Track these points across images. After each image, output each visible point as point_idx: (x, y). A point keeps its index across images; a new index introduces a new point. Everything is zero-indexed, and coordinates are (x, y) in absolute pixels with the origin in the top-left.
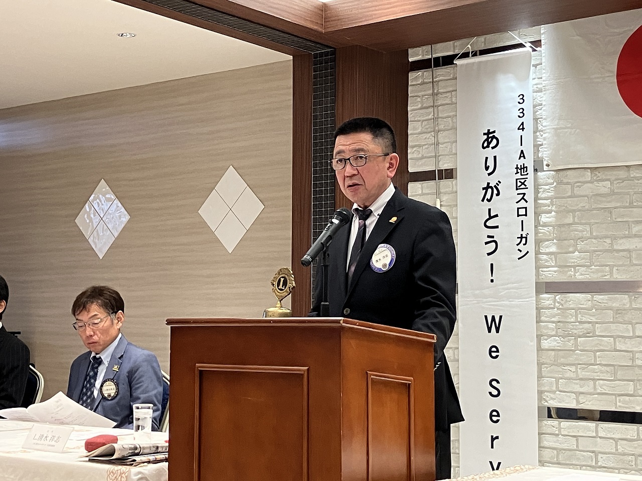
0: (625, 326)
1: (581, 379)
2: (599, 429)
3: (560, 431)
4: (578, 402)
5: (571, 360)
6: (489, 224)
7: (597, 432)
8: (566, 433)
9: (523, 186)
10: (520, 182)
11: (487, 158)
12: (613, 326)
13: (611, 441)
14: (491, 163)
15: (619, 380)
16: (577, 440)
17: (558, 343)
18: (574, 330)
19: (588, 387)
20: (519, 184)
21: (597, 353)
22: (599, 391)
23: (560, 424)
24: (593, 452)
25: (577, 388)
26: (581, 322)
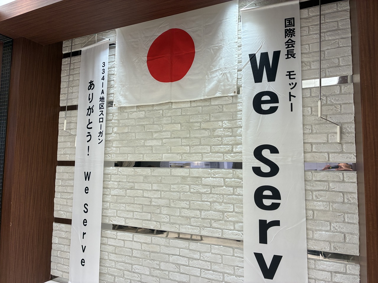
0: (148, 184)
1: (128, 211)
2: (134, 237)
3: (117, 237)
4: (125, 222)
5: (123, 201)
6: (89, 127)
7: (133, 239)
8: (119, 238)
9: (102, 108)
10: (101, 105)
11: (90, 94)
12: (143, 185)
13: (139, 243)
14: (91, 97)
15: (144, 212)
16: (124, 242)
17: (118, 192)
18: (125, 186)
19: (130, 215)
20: (101, 106)
21: (135, 198)
22: (135, 217)
23: (117, 233)
24: (131, 249)
25: (125, 215)
26: (129, 182)
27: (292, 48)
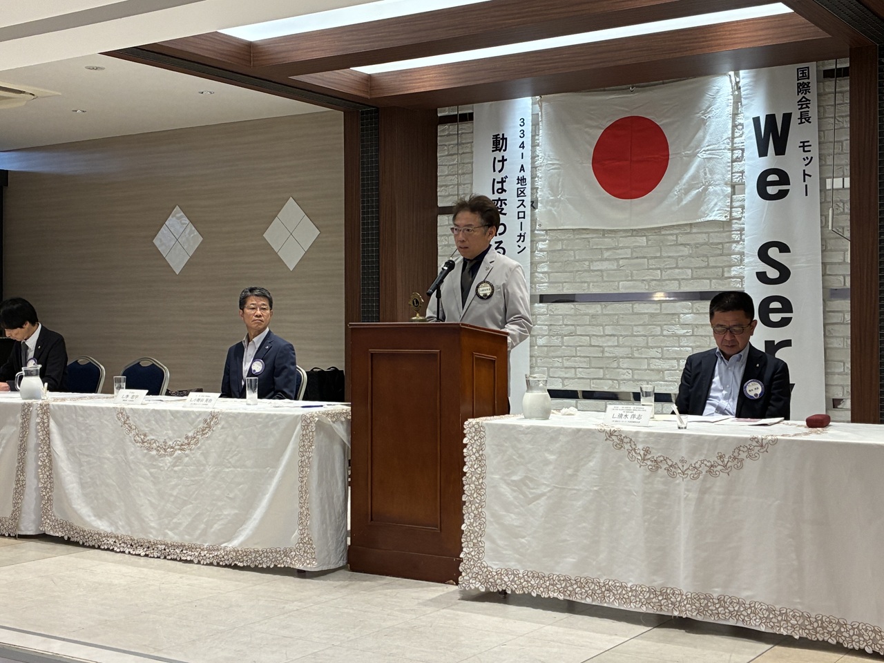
27: (807, 109)
